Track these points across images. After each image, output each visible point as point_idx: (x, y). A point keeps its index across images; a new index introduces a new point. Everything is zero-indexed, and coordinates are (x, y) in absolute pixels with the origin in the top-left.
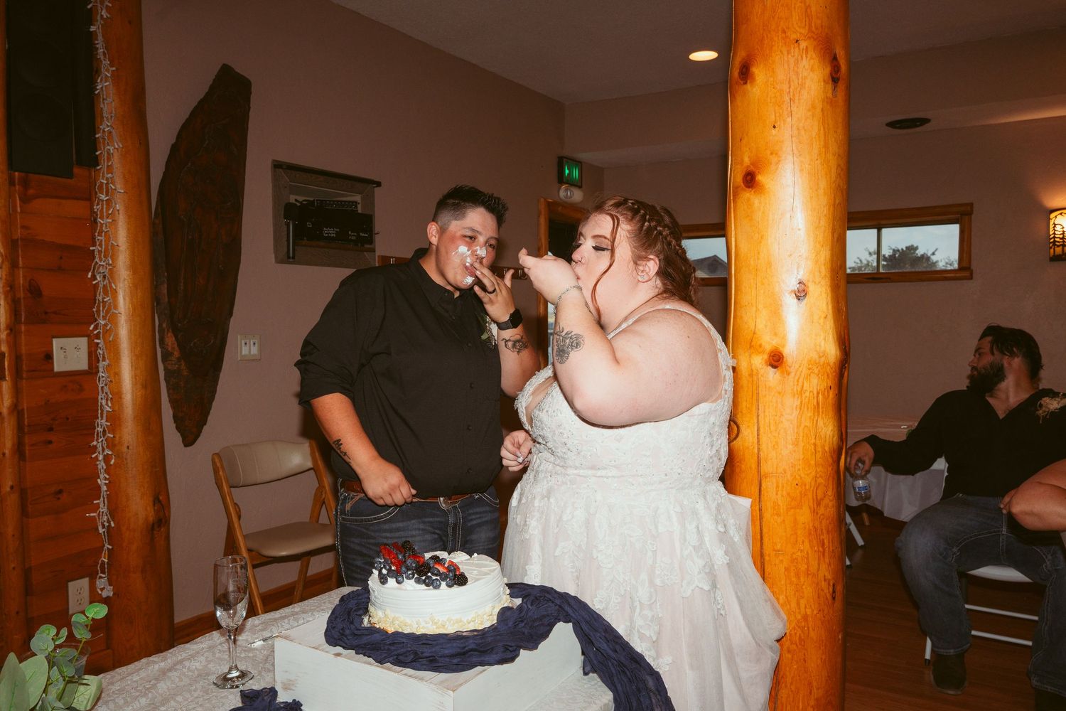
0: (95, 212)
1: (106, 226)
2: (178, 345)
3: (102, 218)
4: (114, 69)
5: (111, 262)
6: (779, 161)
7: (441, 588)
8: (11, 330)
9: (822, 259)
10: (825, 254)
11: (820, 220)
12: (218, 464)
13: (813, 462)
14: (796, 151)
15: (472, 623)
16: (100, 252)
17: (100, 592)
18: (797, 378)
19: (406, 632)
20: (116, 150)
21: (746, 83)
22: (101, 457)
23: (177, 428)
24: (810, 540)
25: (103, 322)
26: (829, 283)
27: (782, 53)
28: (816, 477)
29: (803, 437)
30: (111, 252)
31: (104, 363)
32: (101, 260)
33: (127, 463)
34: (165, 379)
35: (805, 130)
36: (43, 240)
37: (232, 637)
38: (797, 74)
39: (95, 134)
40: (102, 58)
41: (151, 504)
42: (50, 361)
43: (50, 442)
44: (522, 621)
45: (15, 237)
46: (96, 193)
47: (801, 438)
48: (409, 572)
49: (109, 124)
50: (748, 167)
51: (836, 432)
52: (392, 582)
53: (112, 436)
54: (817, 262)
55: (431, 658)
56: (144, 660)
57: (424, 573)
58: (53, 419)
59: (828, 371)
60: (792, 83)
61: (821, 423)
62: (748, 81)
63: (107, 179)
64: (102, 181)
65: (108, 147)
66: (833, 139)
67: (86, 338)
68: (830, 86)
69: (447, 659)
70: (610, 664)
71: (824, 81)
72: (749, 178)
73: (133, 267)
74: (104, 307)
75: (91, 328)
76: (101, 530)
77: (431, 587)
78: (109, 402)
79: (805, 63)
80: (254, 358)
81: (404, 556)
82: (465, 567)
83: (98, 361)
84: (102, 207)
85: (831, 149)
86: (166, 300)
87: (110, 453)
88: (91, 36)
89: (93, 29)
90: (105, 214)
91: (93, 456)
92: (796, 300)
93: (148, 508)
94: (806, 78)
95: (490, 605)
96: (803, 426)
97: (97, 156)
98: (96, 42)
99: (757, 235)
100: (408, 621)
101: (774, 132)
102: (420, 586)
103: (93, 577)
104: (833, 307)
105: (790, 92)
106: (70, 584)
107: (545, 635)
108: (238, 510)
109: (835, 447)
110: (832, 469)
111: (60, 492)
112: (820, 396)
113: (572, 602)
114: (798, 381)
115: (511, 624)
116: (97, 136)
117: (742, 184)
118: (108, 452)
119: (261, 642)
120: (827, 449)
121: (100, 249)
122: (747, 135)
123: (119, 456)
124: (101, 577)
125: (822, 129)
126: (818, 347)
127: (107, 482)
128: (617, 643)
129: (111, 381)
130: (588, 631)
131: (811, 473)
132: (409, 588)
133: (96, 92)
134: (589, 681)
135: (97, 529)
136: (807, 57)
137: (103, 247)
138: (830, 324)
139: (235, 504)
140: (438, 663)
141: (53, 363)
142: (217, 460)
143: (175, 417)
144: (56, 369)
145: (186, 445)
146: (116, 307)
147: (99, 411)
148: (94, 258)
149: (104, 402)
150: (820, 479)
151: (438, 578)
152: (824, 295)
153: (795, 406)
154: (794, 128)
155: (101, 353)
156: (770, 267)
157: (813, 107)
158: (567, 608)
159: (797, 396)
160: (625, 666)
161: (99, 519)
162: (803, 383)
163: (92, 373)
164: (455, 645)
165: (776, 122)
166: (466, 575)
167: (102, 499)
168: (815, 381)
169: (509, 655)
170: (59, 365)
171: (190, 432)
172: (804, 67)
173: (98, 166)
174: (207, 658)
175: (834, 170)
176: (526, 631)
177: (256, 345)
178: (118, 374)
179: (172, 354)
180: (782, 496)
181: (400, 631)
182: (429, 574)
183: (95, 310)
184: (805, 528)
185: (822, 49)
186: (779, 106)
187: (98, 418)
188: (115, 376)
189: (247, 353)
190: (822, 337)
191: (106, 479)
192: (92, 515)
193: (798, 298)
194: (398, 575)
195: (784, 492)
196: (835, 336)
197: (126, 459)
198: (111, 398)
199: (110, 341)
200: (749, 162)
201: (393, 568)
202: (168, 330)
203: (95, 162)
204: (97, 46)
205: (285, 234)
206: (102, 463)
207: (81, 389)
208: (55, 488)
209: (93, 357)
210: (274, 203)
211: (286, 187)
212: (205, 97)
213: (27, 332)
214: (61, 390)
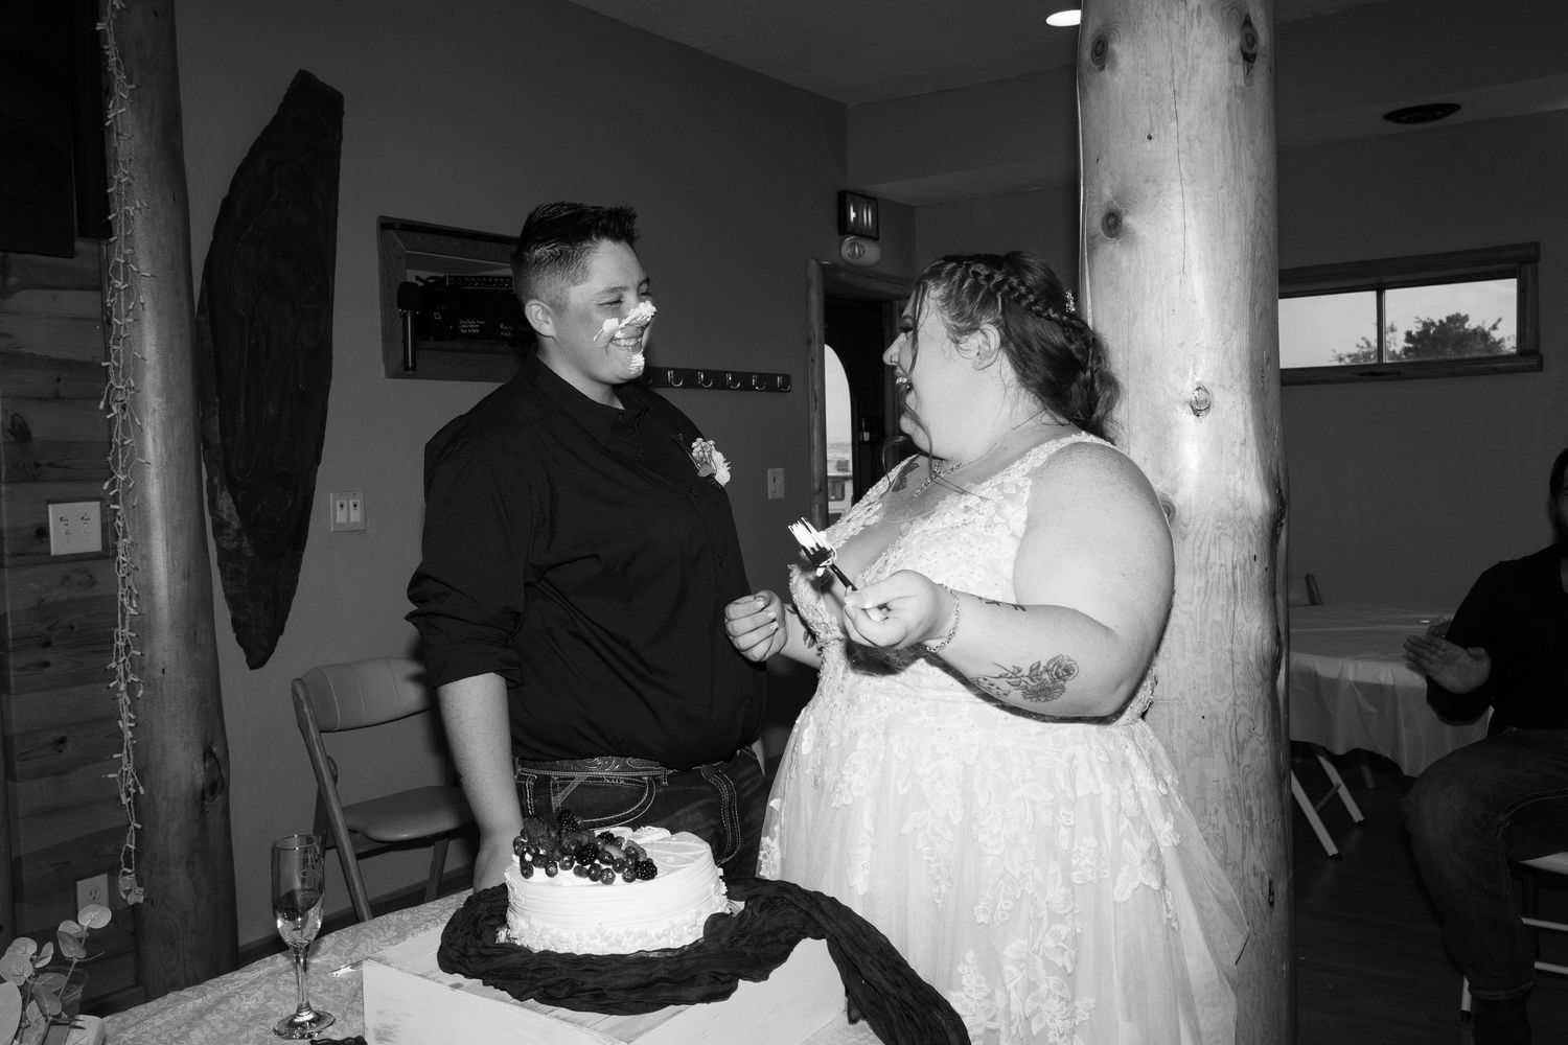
0: (107, 308)
1: (125, 328)
2: (237, 511)
3: (118, 316)
4: (133, 86)
5: (133, 385)
6: (1159, 192)
7: (615, 883)
9: (1235, 348)
10: (1240, 341)
11: (1229, 285)
12: (302, 696)
13: (1229, 681)
14: (1185, 176)
15: (664, 939)
16: (116, 369)
17: (124, 897)
18: (1198, 543)
19: (561, 951)
20: (137, 212)
21: (1102, 69)
22: (123, 687)
23: (239, 640)
24: (1227, 807)
25: (122, 478)
26: (1247, 388)
27: (1160, 20)
28: (1235, 704)
29: (1211, 639)
30: (134, 366)
31: (125, 540)
32: (118, 382)
33: (162, 697)
34: (219, 564)
35: (1200, 141)
36: (32, 354)
37: (302, 960)
38: (1185, 51)
39: (107, 188)
40: (115, 70)
41: (200, 758)
42: (44, 539)
43: (47, 664)
44: (743, 936)
46: (110, 279)
47: (1208, 641)
48: (566, 859)
49: (127, 172)
50: (1110, 203)
51: (1268, 631)
52: (539, 873)
53: (139, 653)
54: (1225, 353)
55: (597, 992)
56: (171, 996)
57: (590, 860)
58: (51, 629)
59: (1251, 531)
60: (1176, 66)
61: (1240, 617)
62: (1106, 67)
63: (126, 256)
64: (118, 259)
65: (127, 208)
66: (1249, 154)
67: (99, 503)
68: (1241, 67)
69: (622, 994)
70: (888, 1006)
71: (1230, 60)
72: (1111, 221)
73: (167, 392)
74: (124, 455)
75: (106, 485)
76: (125, 800)
77: (599, 882)
78: (134, 602)
79: (1197, 33)
80: (356, 528)
81: (559, 834)
82: (655, 851)
83: (117, 538)
84: (119, 299)
85: (1244, 168)
86: (218, 441)
87: (136, 680)
88: (97, 38)
89: (100, 27)
90: (123, 311)
91: (111, 685)
92: (1193, 417)
93: (196, 766)
94: (1198, 57)
95: (694, 910)
96: (1210, 621)
97: (110, 221)
98: (106, 47)
99: (1126, 313)
100: (565, 935)
101: (1149, 145)
102: (583, 879)
103: (113, 872)
104: (1256, 427)
105: (1173, 79)
106: (80, 884)
107: (782, 957)
108: (333, 767)
109: (1266, 656)
110: (1262, 691)
111: (62, 741)
112: (1238, 571)
113: (826, 907)
114: (1200, 548)
115: (724, 941)
116: (109, 191)
117: (1101, 231)
118: (131, 678)
119: (349, 969)
120: (1252, 658)
121: (116, 364)
122: (1107, 152)
123: (149, 684)
124: (125, 873)
125: (1228, 138)
126: (1232, 492)
127: (133, 725)
128: (898, 972)
129: (136, 569)
130: (851, 952)
131: (1226, 698)
132: (565, 883)
133: (108, 124)
134: (856, 1034)
135: (119, 799)
136: (1199, 23)
137: (122, 362)
138: (1251, 454)
139: (329, 758)
140: (608, 999)
141: (49, 543)
142: (299, 689)
143: (235, 622)
144: (54, 551)
145: (253, 667)
146: (142, 453)
147: (120, 616)
148: (108, 379)
149: (126, 601)
150: (1241, 708)
151: (610, 867)
152: (1240, 408)
153: (1196, 589)
154: (1183, 137)
155: (121, 525)
156: (1149, 365)
157: (1213, 103)
158: (818, 916)
159: (1198, 573)
160: (911, 1007)
161: (122, 782)
162: (1209, 552)
163: (107, 557)
164: (634, 971)
165: (1153, 130)
166: (656, 863)
167: (125, 752)
168: (1228, 547)
169: (721, 989)
170: (58, 545)
171: (259, 648)
172: (1196, 38)
173: (112, 236)
174: (266, 992)
175: (1251, 204)
176: (749, 952)
177: (358, 507)
178: (146, 557)
179: (230, 524)
180: (1179, 736)
181: (552, 949)
182: (597, 862)
183: (110, 458)
184: (1219, 789)
185: (1223, 8)
186: (1157, 103)
187: (117, 626)
188: (141, 560)
189: (345, 521)
190: (1238, 476)
191: (131, 720)
192: (110, 776)
193: (1197, 413)
194: (548, 864)
195: (1182, 730)
196: (1261, 474)
197: (161, 689)
198: (137, 595)
199: (134, 507)
200: (1111, 196)
201: (542, 852)
202: (222, 488)
203: (106, 231)
204: (108, 53)
205: (400, 331)
206: (125, 696)
207: (92, 582)
208: (54, 735)
209: (109, 531)
210: (382, 283)
211: (399, 258)
212: (273, 123)
213: (9, 495)
214: (62, 583)
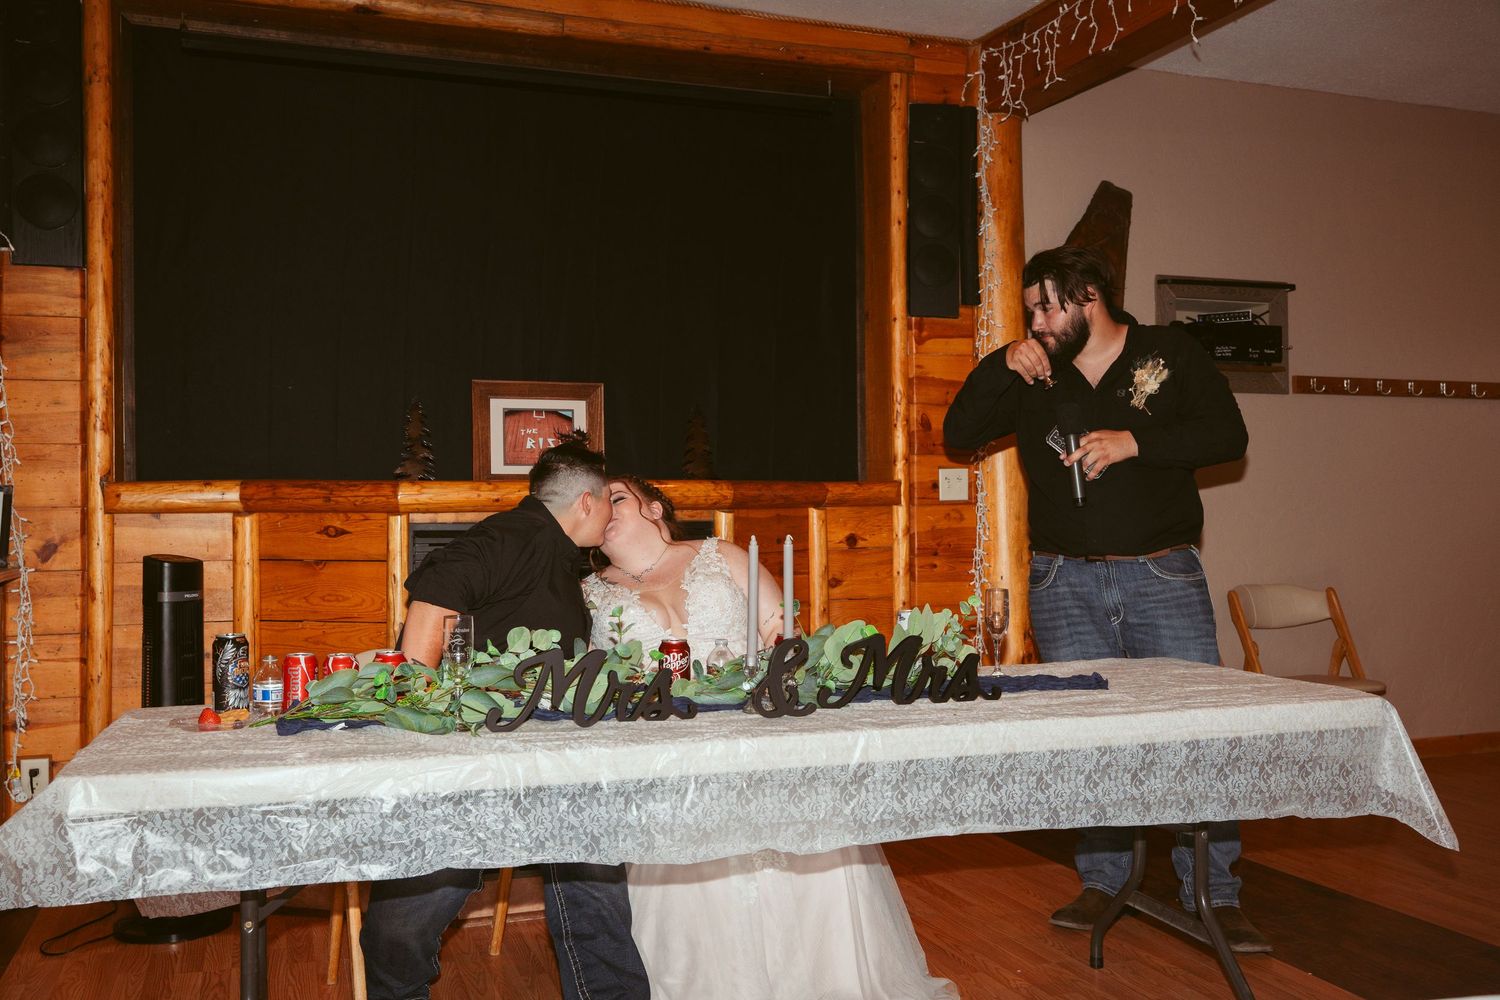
0: (976, 348)
4: (996, 210)
8: (906, 460)
20: (996, 287)
22: (978, 585)
31: (982, 493)
36: (934, 378)
39: (978, 274)
40: (985, 201)
41: (1022, 637)
42: (936, 490)
43: (935, 566)
45: (911, 376)
46: (978, 330)
49: (990, 263)
53: (988, 565)
58: (938, 545)
63: (988, 316)
64: (983, 318)
65: (989, 285)
67: (967, 469)
78: (986, 532)
83: (977, 492)
84: (983, 340)
87: (987, 583)
88: (976, 182)
89: (977, 175)
91: (971, 584)
97: (979, 294)
98: (981, 187)
118: (984, 580)
123: (993, 585)
129: (988, 512)
133: (980, 234)
141: (938, 492)
144: (941, 498)
147: (977, 541)
149: (981, 531)
155: (980, 484)
163: (971, 503)
170: (945, 494)
173: (980, 304)
178: (994, 505)
187: (976, 547)
188: (991, 506)
198: (988, 529)
199: (989, 472)
203: (977, 300)
204: (982, 190)
206: (979, 591)
207: (962, 518)
209: (973, 487)
212: (1082, 220)
213: (919, 462)
214: (945, 518)
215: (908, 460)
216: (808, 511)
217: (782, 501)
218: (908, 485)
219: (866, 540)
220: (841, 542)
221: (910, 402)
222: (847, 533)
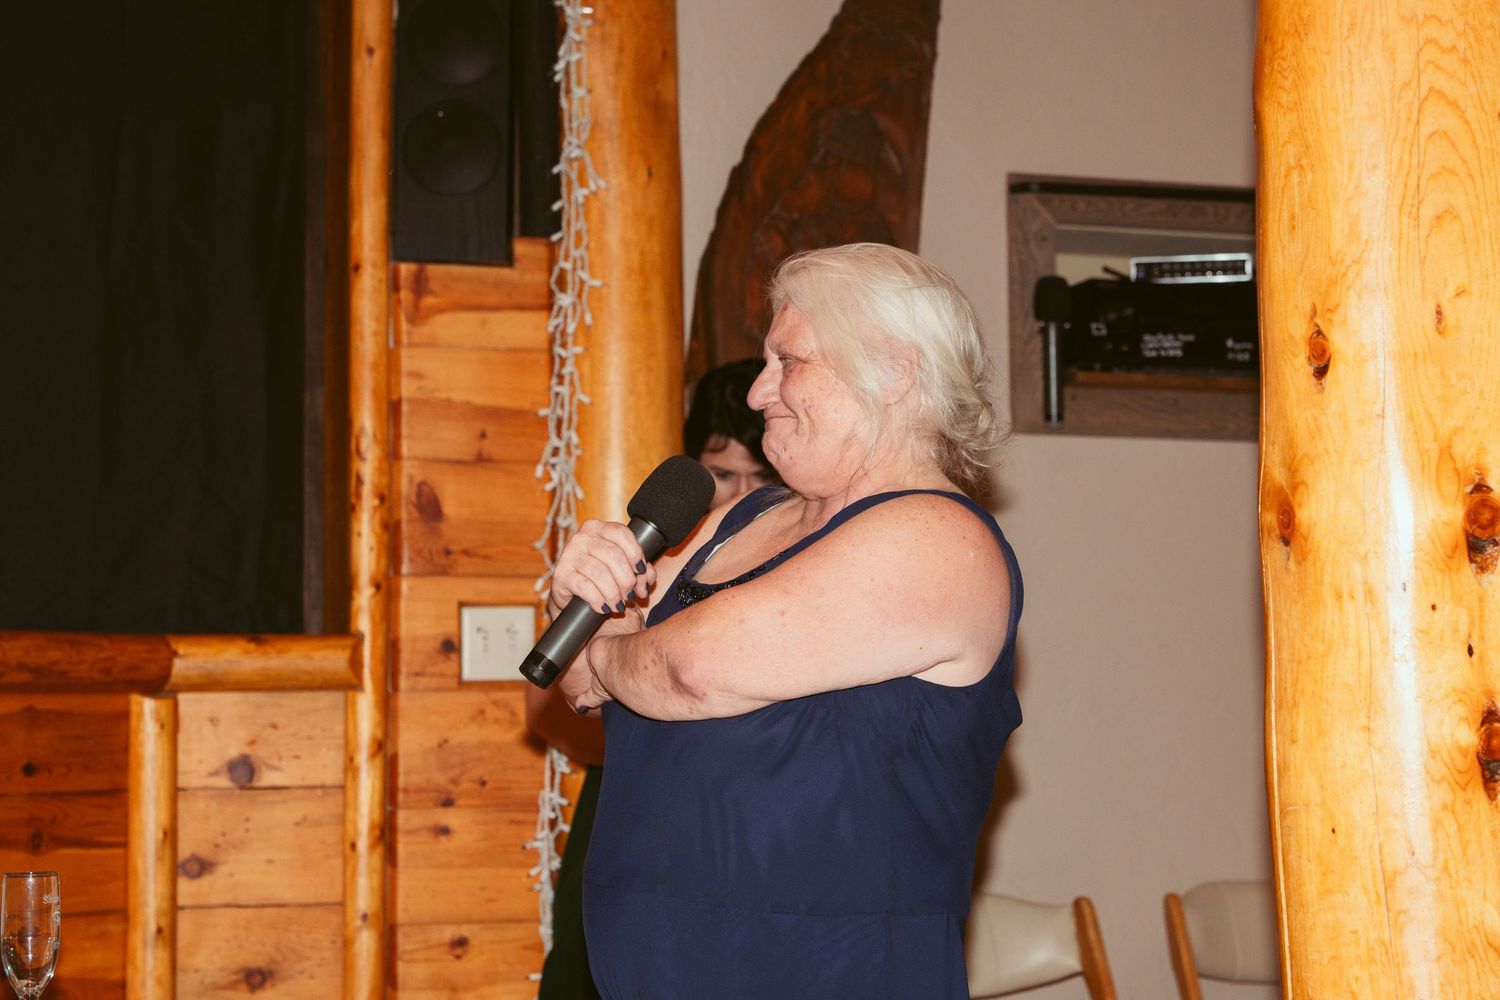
1: (573, 362)
3: (564, 345)
5: (575, 439)
8: (378, 587)
16: (559, 422)
22: (545, 876)
32: (557, 436)
36: (448, 400)
42: (455, 656)
43: (446, 830)
45: (395, 397)
46: (553, 293)
49: (575, 143)
58: (455, 782)
63: (575, 260)
64: (565, 264)
65: (578, 192)
67: (529, 609)
75: (536, 584)
84: (566, 317)
91: (530, 872)
97: (557, 210)
111: (461, 943)
116: (556, 170)
121: (559, 412)
137: (567, 407)
141: (459, 661)
144: (466, 674)
147: (548, 774)
148: (546, 434)
170: (473, 667)
183: (540, 546)
187: (542, 787)
203: (555, 222)
205: (1037, 358)
208: (449, 933)
210: (1012, 281)
211: (1044, 239)
213: (411, 589)
214: (473, 719)
215: (387, 590)
216: (128, 703)
217: (25, 677)
218: (380, 641)
219: (276, 769)
220: (215, 773)
221: (392, 454)
222: (234, 752)
